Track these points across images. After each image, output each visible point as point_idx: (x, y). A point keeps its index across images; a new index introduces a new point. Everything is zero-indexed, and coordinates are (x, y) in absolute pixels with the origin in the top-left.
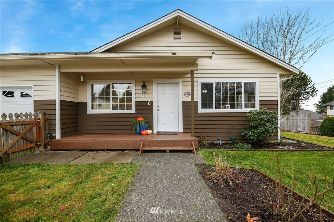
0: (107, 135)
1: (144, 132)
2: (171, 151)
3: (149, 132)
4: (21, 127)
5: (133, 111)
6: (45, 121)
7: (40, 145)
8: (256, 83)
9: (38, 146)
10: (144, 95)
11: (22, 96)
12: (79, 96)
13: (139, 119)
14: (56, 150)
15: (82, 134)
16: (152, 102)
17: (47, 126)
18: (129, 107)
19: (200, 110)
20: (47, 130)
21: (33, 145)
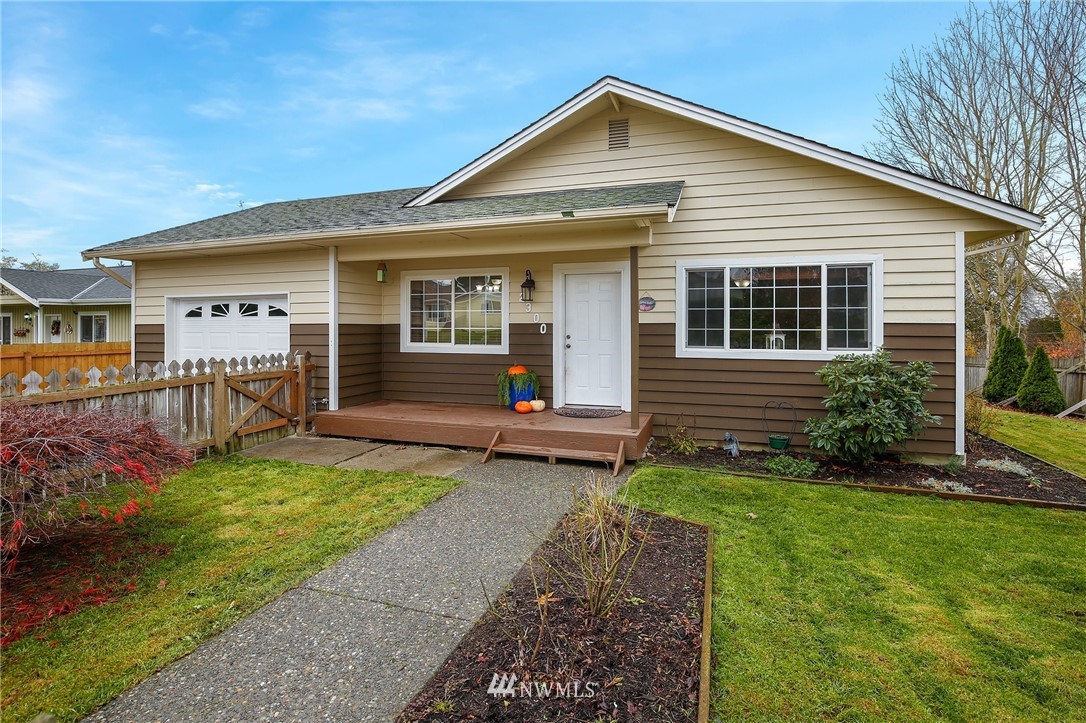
0: (440, 406)
1: (522, 406)
2: (560, 461)
3: (538, 404)
4: (262, 383)
5: (503, 349)
6: (308, 370)
7: (298, 422)
8: (874, 266)
9: (294, 423)
10: (529, 307)
11: (272, 314)
12: (385, 310)
13: (514, 371)
14: (326, 436)
15: (388, 401)
16: (550, 326)
17: (313, 381)
18: (495, 338)
19: (683, 350)
20: (314, 391)
21: (284, 421)
